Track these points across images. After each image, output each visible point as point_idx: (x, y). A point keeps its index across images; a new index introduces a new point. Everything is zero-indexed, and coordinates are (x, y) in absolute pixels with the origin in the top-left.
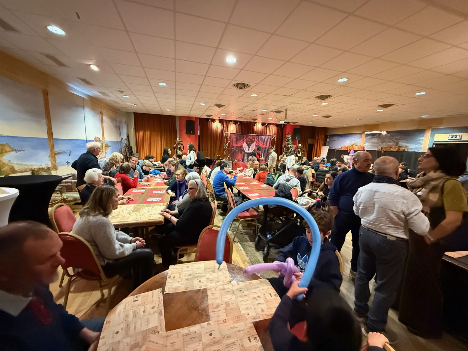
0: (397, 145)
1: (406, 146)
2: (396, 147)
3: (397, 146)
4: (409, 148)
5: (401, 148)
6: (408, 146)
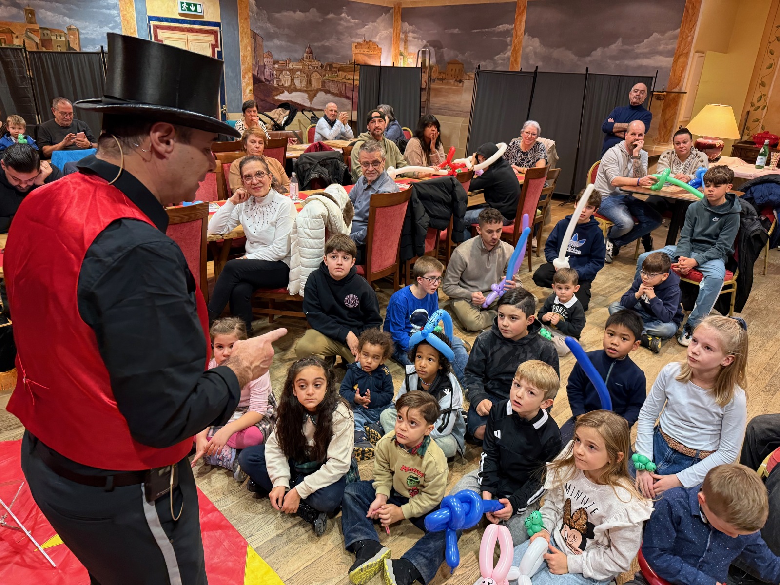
0: (30, 22)
1: (69, 29)
2: (32, 31)
3: (32, 26)
4: (81, 36)
5: (53, 38)
6: (78, 30)
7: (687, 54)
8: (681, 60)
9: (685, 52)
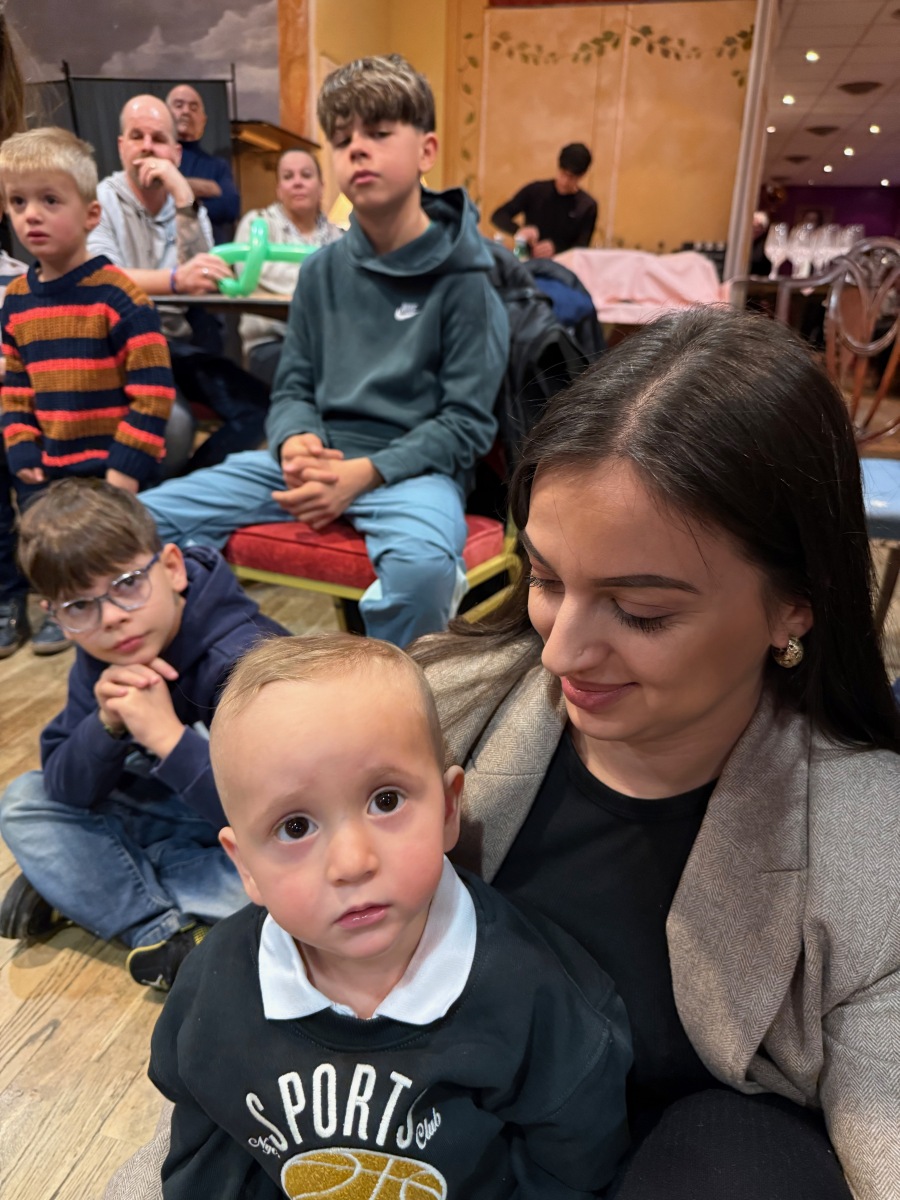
7: (304, 58)
8: (296, 73)
9: (298, 53)
